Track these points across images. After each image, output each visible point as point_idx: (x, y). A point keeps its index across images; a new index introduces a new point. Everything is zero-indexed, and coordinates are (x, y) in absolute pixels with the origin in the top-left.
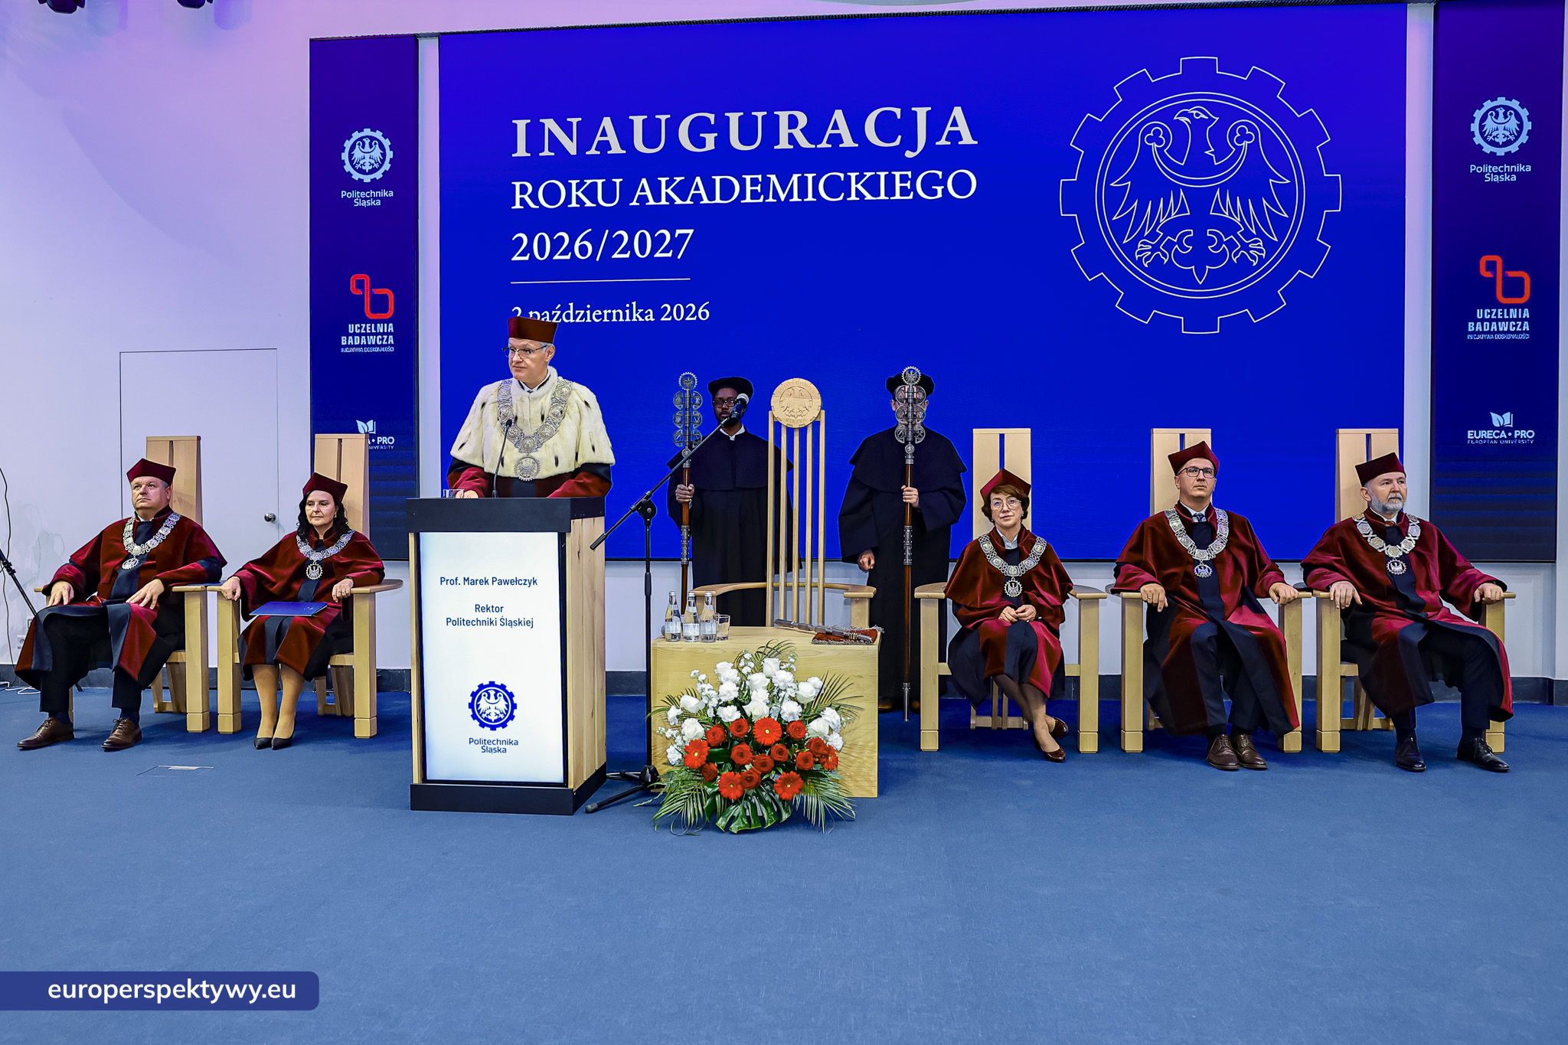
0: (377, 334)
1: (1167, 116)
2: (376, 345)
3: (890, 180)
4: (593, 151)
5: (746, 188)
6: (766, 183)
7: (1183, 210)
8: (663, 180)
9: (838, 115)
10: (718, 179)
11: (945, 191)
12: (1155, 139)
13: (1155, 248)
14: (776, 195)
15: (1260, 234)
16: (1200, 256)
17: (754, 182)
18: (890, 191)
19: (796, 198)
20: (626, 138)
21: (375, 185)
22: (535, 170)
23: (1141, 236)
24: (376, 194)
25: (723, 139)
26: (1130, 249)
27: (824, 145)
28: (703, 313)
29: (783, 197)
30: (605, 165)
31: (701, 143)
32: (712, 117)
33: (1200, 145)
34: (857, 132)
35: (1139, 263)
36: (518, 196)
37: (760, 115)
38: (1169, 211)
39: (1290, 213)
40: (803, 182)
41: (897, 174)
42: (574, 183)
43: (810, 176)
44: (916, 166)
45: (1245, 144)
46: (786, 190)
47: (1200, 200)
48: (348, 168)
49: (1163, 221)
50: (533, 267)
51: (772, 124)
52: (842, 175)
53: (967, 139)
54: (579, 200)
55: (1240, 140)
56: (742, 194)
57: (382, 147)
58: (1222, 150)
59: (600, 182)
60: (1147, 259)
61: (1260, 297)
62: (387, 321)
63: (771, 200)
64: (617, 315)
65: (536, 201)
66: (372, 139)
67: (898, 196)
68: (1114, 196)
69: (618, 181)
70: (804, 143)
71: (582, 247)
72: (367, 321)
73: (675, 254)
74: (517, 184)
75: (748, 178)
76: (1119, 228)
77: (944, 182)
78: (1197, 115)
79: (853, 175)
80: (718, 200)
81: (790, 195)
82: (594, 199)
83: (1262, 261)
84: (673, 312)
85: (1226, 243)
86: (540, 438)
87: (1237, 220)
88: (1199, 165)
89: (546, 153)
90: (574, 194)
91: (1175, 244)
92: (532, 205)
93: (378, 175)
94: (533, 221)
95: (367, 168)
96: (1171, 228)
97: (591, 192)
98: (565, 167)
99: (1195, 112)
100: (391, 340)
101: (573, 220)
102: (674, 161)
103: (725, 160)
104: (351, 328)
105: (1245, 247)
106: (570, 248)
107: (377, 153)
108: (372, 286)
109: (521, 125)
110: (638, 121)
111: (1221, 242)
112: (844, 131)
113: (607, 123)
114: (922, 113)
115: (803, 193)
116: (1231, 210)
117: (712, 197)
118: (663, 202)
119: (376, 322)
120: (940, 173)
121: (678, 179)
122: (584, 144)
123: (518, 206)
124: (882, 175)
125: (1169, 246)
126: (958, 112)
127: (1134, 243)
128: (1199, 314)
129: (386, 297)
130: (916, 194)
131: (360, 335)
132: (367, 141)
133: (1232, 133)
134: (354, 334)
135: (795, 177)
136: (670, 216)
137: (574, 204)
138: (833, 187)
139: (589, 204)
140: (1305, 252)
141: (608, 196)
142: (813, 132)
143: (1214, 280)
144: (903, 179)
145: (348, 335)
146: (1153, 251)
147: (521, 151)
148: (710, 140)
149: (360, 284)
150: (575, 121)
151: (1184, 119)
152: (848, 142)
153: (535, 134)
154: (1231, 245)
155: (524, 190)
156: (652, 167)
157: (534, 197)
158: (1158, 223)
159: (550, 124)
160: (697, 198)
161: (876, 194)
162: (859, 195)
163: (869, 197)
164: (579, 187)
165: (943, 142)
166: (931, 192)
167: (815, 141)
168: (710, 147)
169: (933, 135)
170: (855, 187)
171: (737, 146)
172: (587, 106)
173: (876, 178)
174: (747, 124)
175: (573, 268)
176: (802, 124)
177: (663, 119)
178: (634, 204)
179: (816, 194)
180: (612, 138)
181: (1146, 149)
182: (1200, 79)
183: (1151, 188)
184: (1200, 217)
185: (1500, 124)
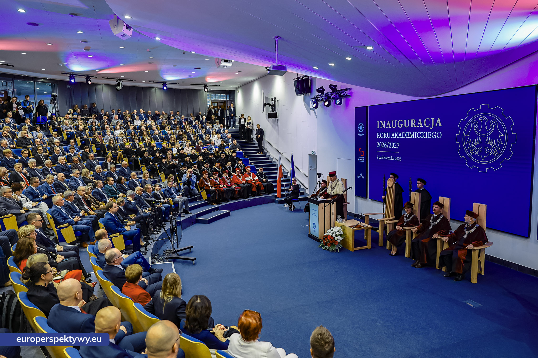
0: (362, 159)
1: (477, 119)
2: (362, 161)
3: (428, 133)
5: (407, 135)
7: (480, 142)
8: (396, 133)
9: (420, 120)
10: (403, 133)
11: (436, 136)
12: (475, 125)
13: (474, 151)
14: (411, 137)
15: (496, 148)
16: (483, 153)
17: (408, 134)
18: (428, 136)
19: (414, 137)
20: (391, 125)
22: (380, 131)
23: (471, 148)
24: (362, 134)
25: (403, 125)
26: (469, 151)
27: (418, 126)
28: (400, 159)
30: (388, 130)
31: (400, 126)
32: (402, 121)
33: (484, 126)
34: (423, 124)
35: (471, 154)
36: (378, 135)
37: (409, 120)
38: (477, 142)
39: (504, 144)
40: (415, 134)
41: (429, 133)
42: (384, 133)
43: (416, 133)
44: (432, 131)
45: (494, 126)
46: (412, 135)
47: (484, 139)
48: (359, 130)
49: (476, 144)
50: (379, 149)
52: (420, 133)
53: (440, 125)
54: (385, 137)
55: (493, 125)
56: (406, 137)
58: (489, 127)
59: (388, 133)
60: (472, 153)
61: (496, 164)
62: (363, 156)
63: (410, 137)
64: (390, 158)
65: (380, 137)
67: (429, 137)
68: (466, 138)
69: (390, 133)
72: (361, 156)
73: (397, 147)
74: (378, 133)
75: (407, 133)
76: (467, 146)
77: (436, 135)
78: (484, 119)
79: (422, 133)
80: (403, 137)
81: (413, 137)
82: (387, 137)
83: (497, 155)
84: (397, 159)
85: (489, 150)
87: (491, 145)
88: (484, 131)
90: (385, 135)
91: (478, 150)
94: (379, 140)
95: (361, 130)
96: (477, 146)
97: (386, 135)
98: (383, 130)
99: (483, 118)
100: (364, 160)
101: (384, 140)
102: (397, 129)
103: (404, 130)
105: (493, 152)
106: (384, 145)
107: (362, 127)
108: (362, 150)
109: (378, 122)
110: (392, 121)
111: (488, 150)
112: (421, 124)
113: (389, 122)
114: (433, 119)
115: (415, 137)
116: (490, 142)
118: (396, 137)
120: (436, 132)
121: (398, 133)
122: (386, 127)
123: (378, 137)
124: (426, 133)
125: (477, 150)
126: (439, 119)
127: (470, 149)
128: (483, 167)
129: (363, 152)
130: (432, 137)
132: (361, 125)
133: (491, 123)
135: (414, 133)
136: (396, 140)
137: (384, 137)
138: (420, 135)
139: (386, 137)
140: (507, 154)
141: (389, 136)
142: (416, 124)
143: (486, 159)
145: (359, 158)
146: (473, 151)
147: (378, 128)
148: (402, 125)
149: (360, 150)
150: (384, 121)
151: (481, 120)
152: (421, 126)
154: (490, 151)
156: (394, 130)
158: (475, 145)
159: (381, 122)
160: (400, 137)
161: (425, 137)
162: (423, 137)
163: (424, 137)
164: (385, 134)
165: (436, 126)
166: (434, 137)
167: (416, 125)
168: (402, 127)
169: (435, 124)
170: (422, 135)
171: (405, 126)
172: (386, 119)
173: (425, 133)
174: (407, 122)
175: (384, 149)
176: (415, 122)
177: (396, 121)
178: (392, 137)
179: (416, 137)
180: (389, 125)
181: (473, 127)
182: (485, 109)
183: (473, 136)
184: (483, 144)
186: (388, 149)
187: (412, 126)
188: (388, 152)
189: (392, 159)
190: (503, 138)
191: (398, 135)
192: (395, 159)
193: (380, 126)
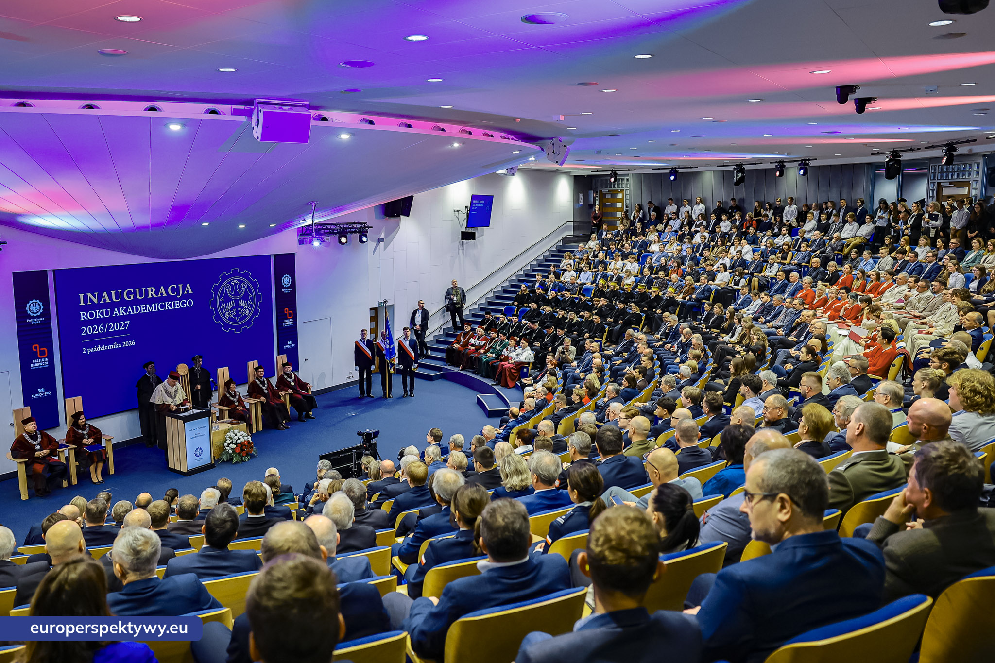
0: (42, 362)
1: (229, 283)
2: (42, 365)
3: (174, 303)
4: (102, 302)
5: (142, 309)
6: (146, 307)
7: (234, 304)
8: (121, 308)
9: (162, 288)
10: (134, 307)
11: (186, 305)
12: (228, 289)
15: (248, 308)
16: (237, 315)
17: (143, 307)
18: (175, 306)
19: (153, 310)
21: (38, 317)
22: (86, 308)
24: (38, 319)
25: (135, 296)
26: (224, 315)
27: (159, 296)
28: (133, 343)
29: (150, 310)
30: (105, 306)
31: (129, 297)
32: (132, 290)
33: (236, 289)
34: (167, 292)
35: (226, 318)
37: (144, 289)
38: (231, 305)
39: (253, 303)
40: (155, 306)
42: (97, 311)
43: (156, 304)
44: (180, 299)
45: (244, 288)
46: (151, 308)
47: (237, 302)
48: (29, 312)
49: (230, 307)
50: (88, 337)
51: (147, 291)
52: (164, 303)
53: (191, 292)
54: (99, 316)
57: (39, 305)
58: (240, 291)
59: (104, 310)
60: (228, 317)
61: (248, 323)
62: (45, 358)
63: (148, 311)
64: (111, 347)
65: (87, 317)
66: (36, 303)
67: (176, 308)
68: (221, 303)
69: (109, 310)
70: (155, 296)
71: (101, 329)
72: (39, 358)
73: (125, 328)
74: (82, 313)
75: (142, 306)
76: (222, 310)
77: (186, 303)
78: (235, 282)
79: (166, 303)
80: (135, 313)
82: (103, 315)
83: (248, 314)
84: (126, 344)
86: (175, 396)
87: (244, 306)
88: (236, 294)
89: (89, 303)
90: (98, 314)
91: (232, 312)
93: (39, 314)
94: (87, 323)
95: (35, 312)
96: (232, 309)
98: (95, 307)
100: (48, 363)
101: (97, 322)
102: (124, 303)
103: (136, 302)
104: (34, 361)
105: (245, 312)
106: (98, 330)
107: (38, 307)
108: (40, 348)
109: (81, 296)
110: (113, 292)
111: (241, 311)
112: (164, 292)
113: (105, 293)
114: (180, 286)
115: (155, 309)
116: (242, 303)
117: (133, 312)
118: (121, 314)
119: (42, 358)
120: (185, 301)
121: (125, 308)
122: (99, 300)
123: (82, 319)
126: (188, 285)
127: (225, 314)
128: (238, 328)
129: (45, 350)
130: (180, 306)
131: (37, 363)
132: (34, 304)
133: (242, 286)
134: (35, 363)
135: (153, 305)
136: (124, 318)
137: (98, 317)
138: (163, 306)
139: (102, 317)
140: (256, 311)
141: (107, 314)
142: (157, 293)
143: (241, 320)
144: (177, 303)
145: (33, 363)
146: (228, 315)
147: (82, 303)
148: (132, 296)
149: (36, 348)
150: (96, 293)
151: (233, 283)
152: (165, 295)
153: (85, 298)
154: (243, 311)
155: (83, 314)
156: (118, 305)
157: (86, 316)
159: (89, 295)
160: (130, 312)
161: (171, 307)
162: (168, 308)
163: (170, 308)
164: (99, 312)
165: (185, 293)
166: (183, 306)
167: (157, 295)
168: (132, 298)
169: (183, 291)
170: (167, 306)
171: (138, 297)
172: (99, 290)
173: (171, 303)
174: (141, 292)
175: (99, 335)
176: (154, 291)
177: (120, 292)
178: (114, 315)
179: (158, 309)
180: (107, 298)
181: (226, 291)
182: (235, 274)
183: (227, 300)
184: (237, 306)
185: (286, 280)
186: (108, 334)
187: (150, 296)
188: (106, 338)
190: (252, 298)
192: (122, 346)
193: (85, 301)
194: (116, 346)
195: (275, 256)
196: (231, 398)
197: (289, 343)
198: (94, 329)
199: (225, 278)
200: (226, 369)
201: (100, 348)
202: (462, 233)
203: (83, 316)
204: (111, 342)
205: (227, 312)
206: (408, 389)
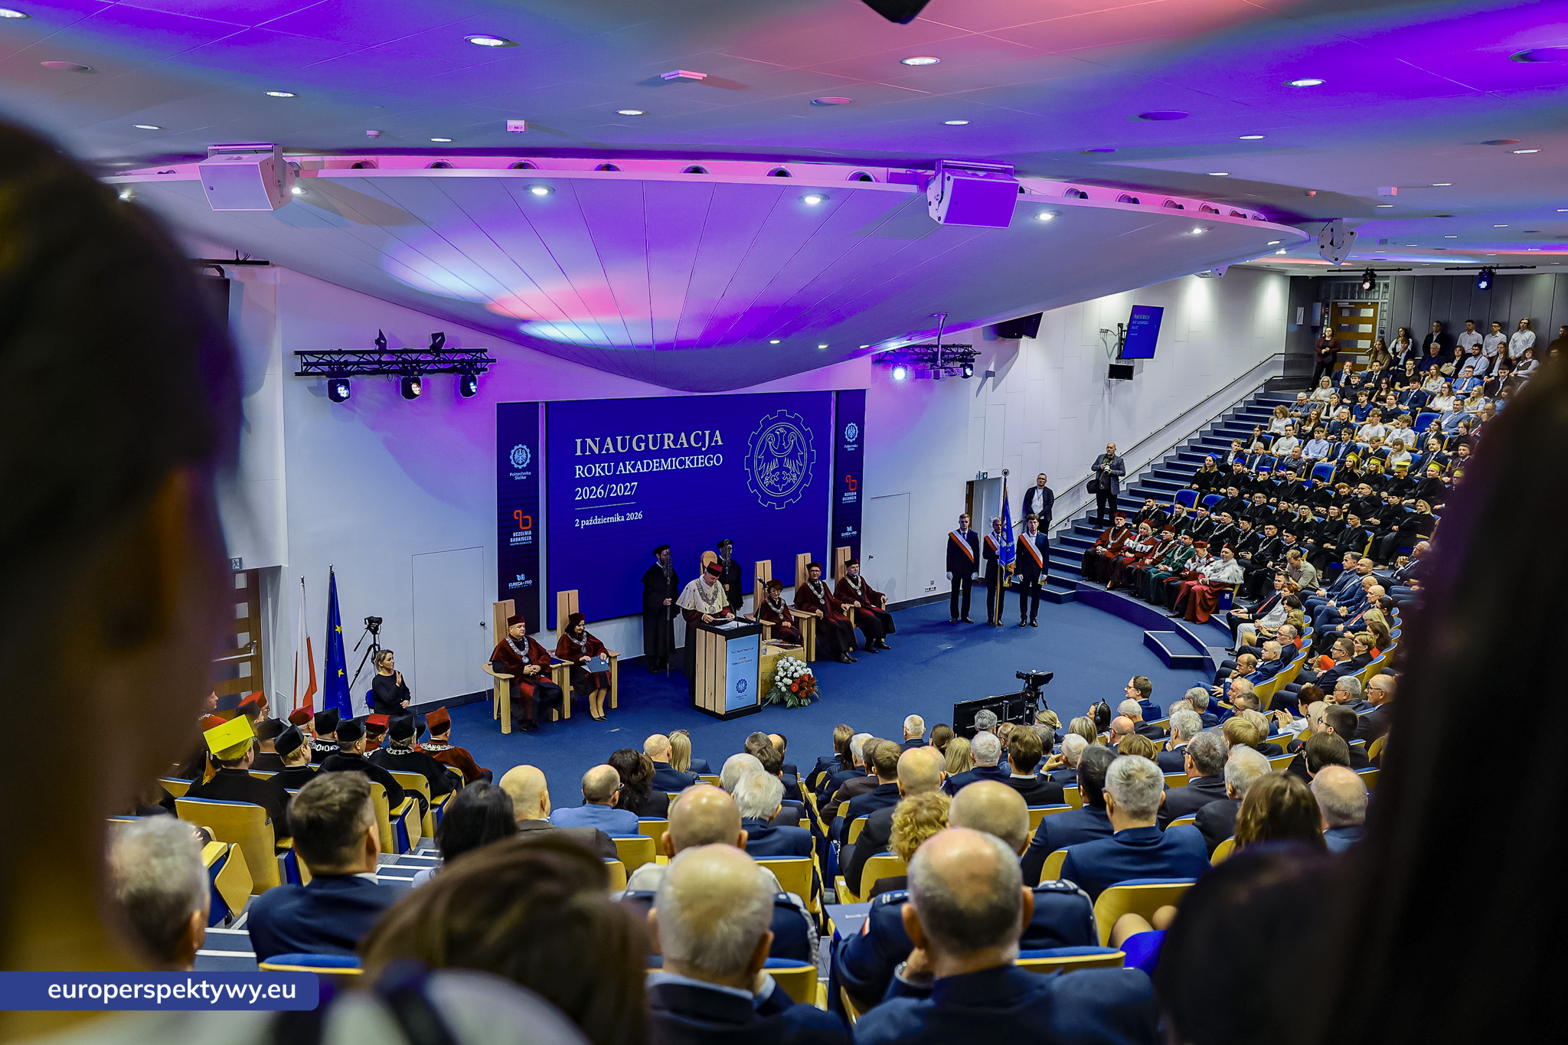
0: (524, 536)
1: (773, 432)
2: (523, 541)
3: (698, 459)
4: (604, 452)
5: (655, 465)
6: (660, 461)
7: (777, 465)
8: (628, 463)
9: (683, 434)
10: (645, 461)
11: (713, 462)
12: (770, 440)
13: (769, 480)
14: (663, 468)
15: (796, 473)
16: (781, 482)
17: (657, 462)
18: (698, 464)
19: (670, 468)
20: (615, 447)
21: (524, 470)
22: (584, 461)
24: (524, 474)
25: (647, 446)
26: (763, 480)
27: (678, 446)
28: (640, 516)
29: (665, 468)
30: (608, 457)
31: (639, 447)
32: (643, 436)
33: (782, 442)
34: (688, 441)
35: (765, 485)
36: (578, 472)
37: (659, 435)
38: (774, 466)
39: (803, 464)
40: (672, 461)
41: (700, 457)
42: (597, 465)
43: (674, 459)
44: (705, 453)
45: (793, 441)
46: (666, 465)
47: (781, 461)
48: (513, 462)
49: (771, 469)
50: (583, 502)
51: (662, 438)
52: (683, 458)
53: (720, 443)
54: (599, 473)
55: (791, 439)
56: (653, 468)
57: (526, 453)
58: (787, 444)
59: (606, 465)
60: (767, 483)
61: (794, 495)
62: (529, 530)
63: (662, 469)
64: (612, 519)
65: (584, 474)
66: (522, 449)
67: (700, 466)
68: (759, 461)
69: (612, 464)
70: (672, 446)
71: (600, 492)
72: (520, 530)
73: (631, 493)
74: (577, 467)
75: (655, 461)
76: (760, 473)
77: (713, 460)
78: (781, 431)
79: (687, 458)
80: (645, 470)
81: (668, 467)
82: (604, 473)
83: (796, 481)
84: (631, 517)
86: (713, 600)
87: (790, 467)
88: (781, 450)
89: (588, 453)
90: (597, 470)
92: (583, 476)
93: (525, 465)
94: (584, 482)
95: (520, 462)
96: (773, 472)
97: (603, 469)
98: (595, 459)
100: (530, 538)
101: (597, 481)
102: (632, 456)
103: (648, 454)
104: (514, 534)
105: (792, 477)
106: (596, 493)
107: (524, 456)
108: (523, 515)
109: (579, 441)
110: (619, 438)
111: (786, 476)
112: (684, 441)
113: (609, 439)
114: (707, 432)
115: (672, 466)
116: (788, 464)
117: (643, 469)
118: (628, 472)
119: (524, 530)
120: (712, 456)
121: (632, 462)
122: (601, 450)
123: (577, 476)
124: (695, 457)
125: (773, 478)
126: (718, 432)
127: (764, 478)
128: (780, 501)
129: (528, 519)
130: (705, 464)
131: (518, 537)
132: (520, 450)
133: (790, 437)
134: (516, 537)
136: (629, 478)
137: (597, 475)
138: (682, 463)
139: (602, 474)
140: (806, 479)
141: (609, 471)
142: (675, 442)
143: (784, 489)
144: (702, 459)
145: (513, 537)
147: (579, 453)
148: (643, 445)
149: (518, 514)
150: (598, 439)
151: (778, 433)
152: (686, 445)
153: (584, 444)
154: (788, 476)
155: (580, 469)
156: (624, 458)
157: (583, 472)
159: (589, 441)
160: (639, 469)
161: (693, 465)
162: (689, 465)
163: (691, 466)
164: (599, 467)
165: (713, 444)
166: (709, 463)
167: (675, 445)
168: (643, 448)
169: (710, 441)
170: (687, 462)
171: (651, 447)
172: (602, 432)
173: (693, 458)
174: (655, 439)
175: (597, 501)
176: (672, 438)
177: (628, 437)
178: (618, 473)
179: (676, 466)
180: (610, 446)
181: (768, 443)
182: (782, 417)
183: (769, 458)
184: (781, 468)
185: (851, 431)
186: (610, 500)
187: (666, 447)
188: (605, 507)
189: (618, 519)
190: (802, 456)
191: (633, 467)
192: (625, 519)
193: (583, 450)
194: (618, 518)
195: (838, 392)
196: (774, 609)
197: (849, 529)
198: (591, 491)
199: (767, 423)
200: (768, 563)
201: (597, 521)
202: (1111, 366)
203: (580, 472)
204: (610, 513)
205: (766, 476)
206: (1028, 614)
